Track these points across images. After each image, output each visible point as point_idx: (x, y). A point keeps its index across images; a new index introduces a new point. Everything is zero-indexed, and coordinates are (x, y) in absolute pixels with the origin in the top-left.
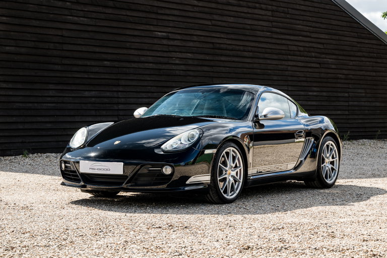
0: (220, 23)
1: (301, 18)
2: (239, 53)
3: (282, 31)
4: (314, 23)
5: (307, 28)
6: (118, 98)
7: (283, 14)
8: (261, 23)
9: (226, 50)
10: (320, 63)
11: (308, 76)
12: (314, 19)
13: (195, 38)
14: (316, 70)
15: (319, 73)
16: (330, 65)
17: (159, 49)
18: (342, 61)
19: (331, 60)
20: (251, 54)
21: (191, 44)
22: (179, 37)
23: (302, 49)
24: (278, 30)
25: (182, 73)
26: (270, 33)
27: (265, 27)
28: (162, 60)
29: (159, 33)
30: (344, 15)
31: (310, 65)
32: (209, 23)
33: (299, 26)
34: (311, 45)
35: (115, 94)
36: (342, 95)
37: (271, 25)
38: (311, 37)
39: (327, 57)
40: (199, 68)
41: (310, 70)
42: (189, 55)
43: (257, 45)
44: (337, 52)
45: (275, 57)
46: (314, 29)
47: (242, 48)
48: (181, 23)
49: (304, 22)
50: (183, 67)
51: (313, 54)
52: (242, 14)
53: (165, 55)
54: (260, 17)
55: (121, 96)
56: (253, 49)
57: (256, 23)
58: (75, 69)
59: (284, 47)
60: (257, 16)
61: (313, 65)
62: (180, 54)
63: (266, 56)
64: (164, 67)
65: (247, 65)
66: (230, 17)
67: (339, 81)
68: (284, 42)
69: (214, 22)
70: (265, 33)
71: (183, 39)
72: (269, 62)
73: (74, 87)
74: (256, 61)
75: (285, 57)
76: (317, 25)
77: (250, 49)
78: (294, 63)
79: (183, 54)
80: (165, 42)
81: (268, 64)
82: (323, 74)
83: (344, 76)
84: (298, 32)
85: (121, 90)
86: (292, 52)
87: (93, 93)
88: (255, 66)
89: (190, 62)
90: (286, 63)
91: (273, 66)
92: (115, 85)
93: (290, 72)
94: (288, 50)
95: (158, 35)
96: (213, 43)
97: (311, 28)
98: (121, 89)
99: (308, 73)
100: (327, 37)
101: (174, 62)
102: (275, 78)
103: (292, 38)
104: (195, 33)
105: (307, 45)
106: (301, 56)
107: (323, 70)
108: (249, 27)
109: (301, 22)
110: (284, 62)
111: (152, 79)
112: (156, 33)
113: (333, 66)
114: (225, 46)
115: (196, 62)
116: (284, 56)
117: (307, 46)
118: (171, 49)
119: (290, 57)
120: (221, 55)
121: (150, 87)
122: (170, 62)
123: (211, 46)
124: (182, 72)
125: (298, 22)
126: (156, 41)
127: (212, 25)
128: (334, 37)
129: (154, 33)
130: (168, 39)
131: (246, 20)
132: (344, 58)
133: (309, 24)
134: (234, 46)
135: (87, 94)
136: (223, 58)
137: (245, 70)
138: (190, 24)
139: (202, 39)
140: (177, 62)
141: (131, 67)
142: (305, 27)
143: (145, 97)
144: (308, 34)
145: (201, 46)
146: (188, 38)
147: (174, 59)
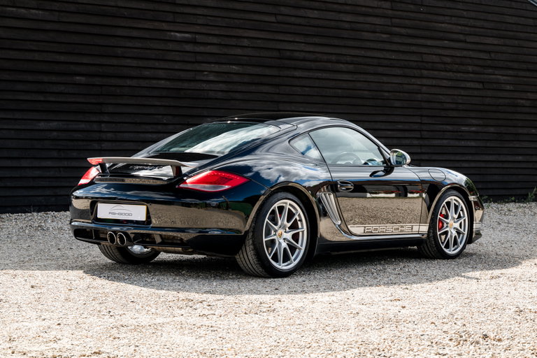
0: (293, 19)
1: (449, 12)
2: (329, 65)
3: (410, 31)
4: (471, 21)
5: (460, 28)
6: (101, 131)
7: (412, 6)
8: (370, 19)
9: (304, 60)
10: (483, 83)
11: (460, 101)
12: (473, 14)
13: (246, 42)
14: (476, 93)
15: (483, 97)
16: (503, 85)
17: (178, 59)
18: (525, 79)
19: (505, 78)
20: (351, 67)
21: (239, 51)
22: (215, 40)
23: (448, 60)
24: (403, 31)
25: (220, 95)
26: (388, 36)
27: (378, 26)
28: (183, 75)
29: (178, 35)
30: (529, 8)
31: (463, 85)
32: (273, 19)
33: (443, 25)
34: (465, 53)
35: (95, 127)
36: (525, 131)
37: (390, 24)
38: (465, 42)
39: (496, 72)
40: (253, 88)
41: (463, 92)
42: (234, 67)
43: (363, 53)
44: (516, 65)
45: (399, 72)
46: (472, 29)
47: (334, 58)
48: (219, 19)
49: (453, 18)
50: (223, 87)
51: (470, 68)
52: (335, 6)
53: (189, 67)
54: (370, 10)
55: (105, 130)
56: (355, 59)
57: (361, 19)
58: (20, 87)
59: (414, 58)
60: (364, 9)
61: (469, 85)
62: (217, 66)
63: (380, 70)
64: (186, 85)
65: (344, 85)
66: (311, 11)
67: (519, 109)
68: (414, 49)
69: (280, 18)
70: (378, 34)
71: (223, 43)
72: (385, 79)
73: (18, 115)
74: (362, 77)
75: (417, 72)
76: (479, 23)
77: (349, 59)
78: (434, 82)
79: (224, 66)
80: (189, 47)
81: (383, 83)
82: (488, 99)
83: (529, 102)
84: (441, 34)
85: (105, 120)
86: (430, 64)
87: (54, 125)
88: (359, 85)
89: (236, 78)
90: (418, 81)
91: (393, 85)
92: (96, 113)
93: (425, 95)
94: (423, 62)
95: (176, 36)
96: (279, 50)
97: (467, 28)
98: (106, 118)
99: (460, 97)
100: (496, 42)
101: (205, 78)
102: (397, 104)
103: (429, 42)
104: (246, 35)
105: (458, 53)
106: (446, 71)
107: (489, 93)
108: (347, 26)
109: (446, 18)
110: (413, 80)
111: (163, 104)
112: (172, 33)
113: (508, 87)
114: (301, 55)
115: (246, 79)
116: (415, 71)
117: (458, 55)
118: (199, 58)
119: (425, 72)
120: (295, 69)
121: (160, 117)
122: (198, 78)
123: (276, 54)
124: (220, 93)
125: (441, 18)
126: (171, 46)
127: (278, 23)
128: (508, 42)
129: (169, 33)
130: (194, 42)
131: (341, 15)
132: (528, 74)
133: (462, 21)
134: (318, 55)
135: (42, 125)
136: (297, 74)
137: (340, 91)
138: (236, 21)
139: (260, 43)
140: (212, 78)
141: (125, 85)
142: (455, 26)
143: (151, 130)
144: (461, 37)
145: (258, 55)
146: (233, 42)
147: (206, 73)
